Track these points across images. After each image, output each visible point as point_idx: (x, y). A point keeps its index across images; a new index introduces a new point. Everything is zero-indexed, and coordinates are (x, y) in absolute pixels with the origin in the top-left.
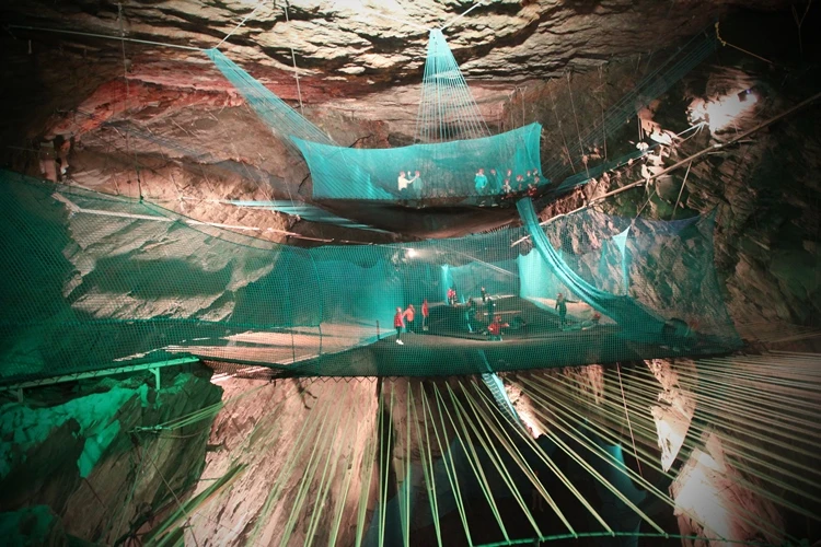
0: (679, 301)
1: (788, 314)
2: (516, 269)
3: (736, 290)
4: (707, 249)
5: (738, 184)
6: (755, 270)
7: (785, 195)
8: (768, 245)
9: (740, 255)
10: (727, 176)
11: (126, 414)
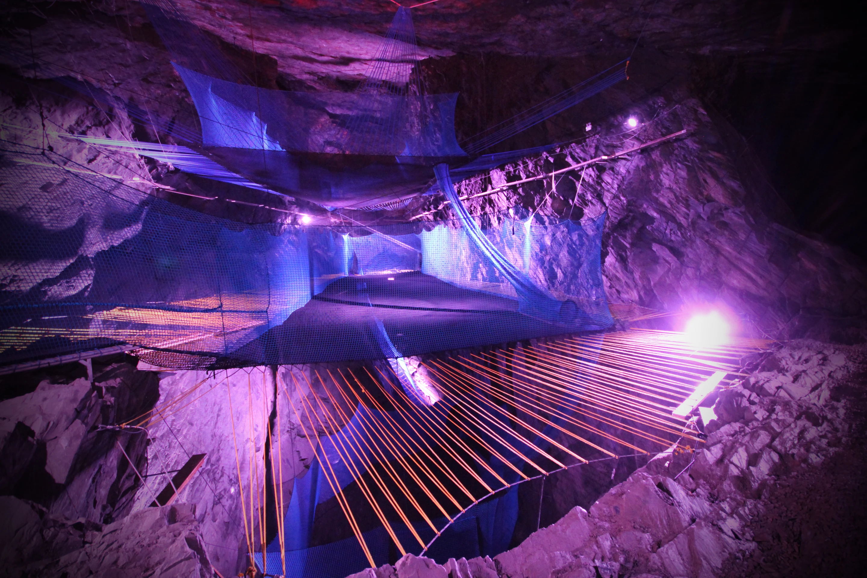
0: (561, 283)
1: (637, 298)
2: (418, 244)
3: (604, 278)
4: (587, 243)
5: (614, 191)
6: (619, 262)
7: (645, 206)
8: (629, 244)
9: (610, 249)
10: (607, 183)
11: (85, 412)
